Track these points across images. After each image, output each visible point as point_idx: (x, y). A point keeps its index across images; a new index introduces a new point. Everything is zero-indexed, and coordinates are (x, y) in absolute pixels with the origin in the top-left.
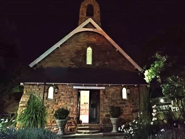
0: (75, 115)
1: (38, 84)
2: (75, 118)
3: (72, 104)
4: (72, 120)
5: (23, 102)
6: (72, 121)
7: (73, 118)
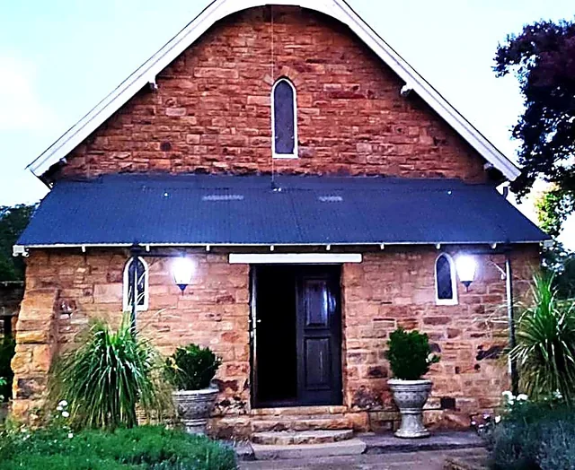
0: (244, 371)
1: (84, 250)
2: (241, 385)
3: (228, 326)
4: (229, 391)
5: (30, 325)
6: (230, 395)
7: (233, 385)
